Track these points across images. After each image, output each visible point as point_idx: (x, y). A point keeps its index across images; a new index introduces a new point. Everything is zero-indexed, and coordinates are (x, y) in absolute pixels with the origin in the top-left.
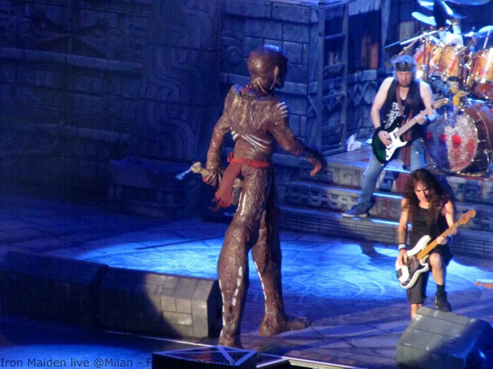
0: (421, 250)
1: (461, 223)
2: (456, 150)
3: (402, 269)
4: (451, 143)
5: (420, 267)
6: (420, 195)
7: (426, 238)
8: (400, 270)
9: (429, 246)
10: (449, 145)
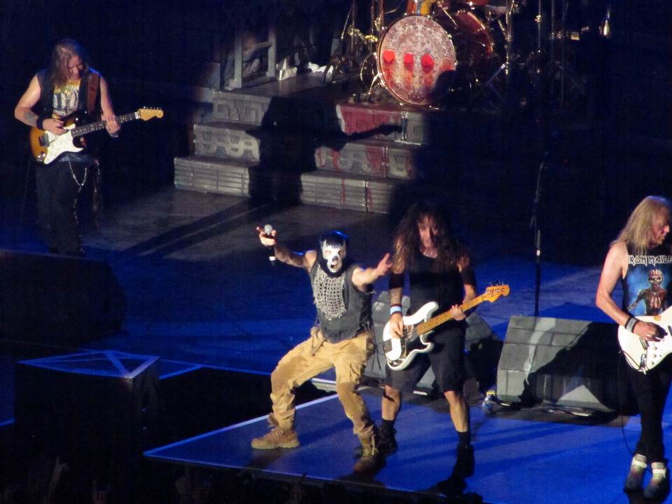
0: (423, 321)
1: (485, 299)
2: (427, 76)
3: (392, 341)
4: (420, 66)
5: (419, 345)
6: (425, 234)
7: (432, 306)
8: (389, 342)
9: (435, 319)
10: (418, 69)
